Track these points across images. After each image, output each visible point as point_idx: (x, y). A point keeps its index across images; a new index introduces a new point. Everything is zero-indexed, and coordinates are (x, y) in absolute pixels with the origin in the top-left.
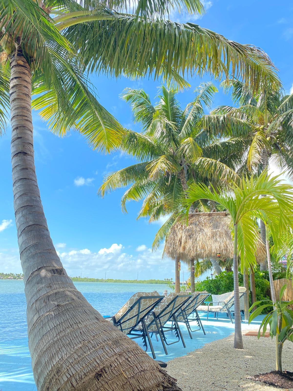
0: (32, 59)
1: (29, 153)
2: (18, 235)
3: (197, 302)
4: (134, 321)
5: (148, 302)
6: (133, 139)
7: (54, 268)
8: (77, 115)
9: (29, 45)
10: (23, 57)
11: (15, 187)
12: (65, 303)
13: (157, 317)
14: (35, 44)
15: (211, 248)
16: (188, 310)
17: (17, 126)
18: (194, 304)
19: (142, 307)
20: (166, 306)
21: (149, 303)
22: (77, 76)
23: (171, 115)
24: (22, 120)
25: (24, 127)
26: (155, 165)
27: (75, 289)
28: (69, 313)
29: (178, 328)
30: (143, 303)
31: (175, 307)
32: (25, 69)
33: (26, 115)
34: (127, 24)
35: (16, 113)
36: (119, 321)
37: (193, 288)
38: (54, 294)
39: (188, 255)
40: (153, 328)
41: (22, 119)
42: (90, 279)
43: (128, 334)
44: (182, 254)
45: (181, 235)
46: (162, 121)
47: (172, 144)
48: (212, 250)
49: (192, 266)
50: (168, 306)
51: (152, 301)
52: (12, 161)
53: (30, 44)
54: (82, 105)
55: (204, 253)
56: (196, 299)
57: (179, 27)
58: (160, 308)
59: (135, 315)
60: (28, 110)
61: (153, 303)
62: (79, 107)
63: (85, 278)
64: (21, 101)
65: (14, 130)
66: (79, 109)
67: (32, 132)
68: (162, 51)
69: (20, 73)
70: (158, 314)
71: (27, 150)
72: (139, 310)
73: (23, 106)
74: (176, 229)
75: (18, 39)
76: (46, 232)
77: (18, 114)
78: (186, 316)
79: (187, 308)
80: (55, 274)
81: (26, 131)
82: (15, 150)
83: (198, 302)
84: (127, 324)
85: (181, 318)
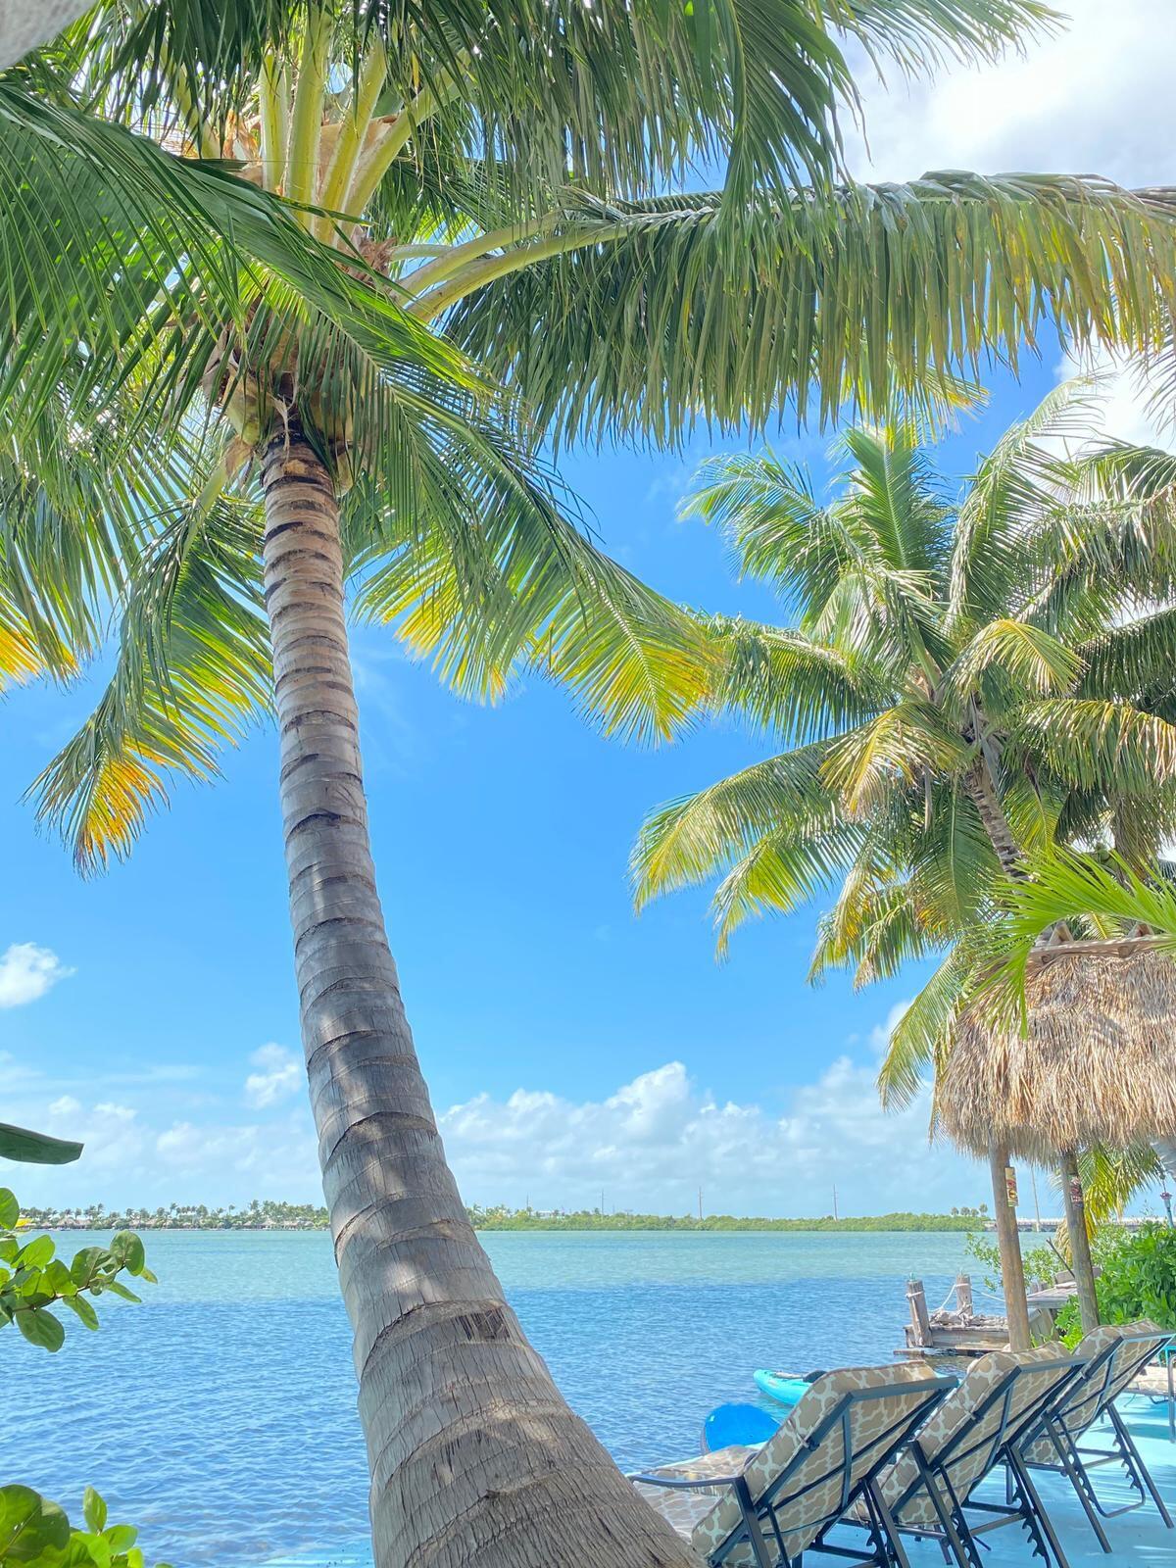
0: (338, 444)
1: (349, 813)
2: (323, 1160)
3: (1111, 1373)
4: (829, 1495)
5: (885, 1412)
6: (751, 663)
7: (467, 1311)
8: (528, 612)
9: (324, 395)
10: (303, 444)
11: (303, 957)
12: (517, 1486)
13: (932, 1465)
14: (346, 389)
15: (1149, 1103)
16: (1073, 1413)
17: (297, 714)
18: (1098, 1383)
19: (861, 1432)
20: (968, 1415)
21: (889, 1417)
22: (510, 467)
23: (902, 536)
24: (313, 686)
25: (323, 712)
26: (861, 758)
27: (558, 1402)
28: (536, 1540)
29: (1036, 1511)
30: (861, 1419)
31: (1011, 1415)
32: (313, 488)
33: (328, 665)
34: (680, 239)
35: (290, 663)
36: (764, 1501)
37: (1086, 1280)
38: (470, 1434)
39: (1044, 1136)
40: (922, 1512)
41: (312, 681)
42: (640, 1219)
43: (812, 1547)
44: (1019, 1132)
45: (1009, 1047)
46: (868, 578)
47: (922, 657)
48: (1154, 1113)
49: (1066, 1179)
50: (978, 1415)
51: (903, 1406)
52: (286, 853)
53: (329, 392)
54: (543, 573)
55: (1116, 1125)
56: (1107, 1362)
57: (891, 199)
58: (942, 1424)
59: (830, 1468)
60: (335, 645)
61: (905, 1414)
62: (531, 582)
63: (618, 1215)
64: (306, 615)
65: (286, 730)
66: (533, 589)
67: (352, 727)
68: (838, 309)
69: (296, 506)
70: (936, 1453)
71: (340, 803)
72: (846, 1450)
73: (314, 633)
74: (978, 1022)
75: (283, 386)
76: (427, 1144)
77: (300, 666)
78: (1068, 1436)
79: (1071, 1405)
80: (469, 1337)
81: (333, 728)
82: (296, 808)
83: (1118, 1373)
84: (802, 1509)
85: (1045, 1451)
